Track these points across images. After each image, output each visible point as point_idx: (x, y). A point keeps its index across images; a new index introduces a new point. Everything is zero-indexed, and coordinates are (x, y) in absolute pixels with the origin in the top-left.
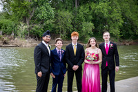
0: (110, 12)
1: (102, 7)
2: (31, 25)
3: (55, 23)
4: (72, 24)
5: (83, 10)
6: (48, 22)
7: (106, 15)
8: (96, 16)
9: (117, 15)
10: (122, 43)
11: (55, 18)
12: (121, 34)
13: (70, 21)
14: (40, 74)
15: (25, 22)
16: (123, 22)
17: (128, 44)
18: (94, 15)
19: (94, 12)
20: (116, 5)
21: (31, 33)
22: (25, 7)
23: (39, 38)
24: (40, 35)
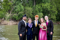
0: (51, 8)
2: (12, 14)
3: (24, 13)
5: (38, 7)
6: (20, 13)
7: (49, 9)
8: (44, 10)
9: (54, 9)
10: (57, 23)
11: (24, 11)
13: (31, 12)
14: (21, 35)
15: (9, 13)
16: (57, 12)
18: (43, 9)
19: (43, 8)
20: (54, 5)
23: (16, 20)
24: (16, 19)
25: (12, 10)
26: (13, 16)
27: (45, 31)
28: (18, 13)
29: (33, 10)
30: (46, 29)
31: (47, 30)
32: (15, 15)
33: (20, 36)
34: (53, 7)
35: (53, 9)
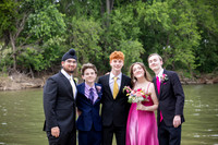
0: (175, 20)
1: (157, 11)
2: (19, 48)
3: (68, 43)
4: (100, 44)
5: (121, 17)
6: (51, 41)
7: (166, 26)
8: (147, 28)
9: (187, 25)
10: (198, 81)
11: (67, 32)
12: (197, 62)
13: (96, 38)
14: (55, 131)
15: (7, 42)
16: (199, 38)
17: (210, 82)
19: (142, 20)
21: (18, 62)
22: (7, 11)
23: (35, 72)
24: (37, 68)
25: (18, 31)
26: (24, 54)
27: (151, 113)
28: (41, 44)
29: (102, 31)
30: (155, 106)
31: (159, 110)
32: (30, 49)
33: (51, 137)
34: (183, 15)
35: (180, 26)
